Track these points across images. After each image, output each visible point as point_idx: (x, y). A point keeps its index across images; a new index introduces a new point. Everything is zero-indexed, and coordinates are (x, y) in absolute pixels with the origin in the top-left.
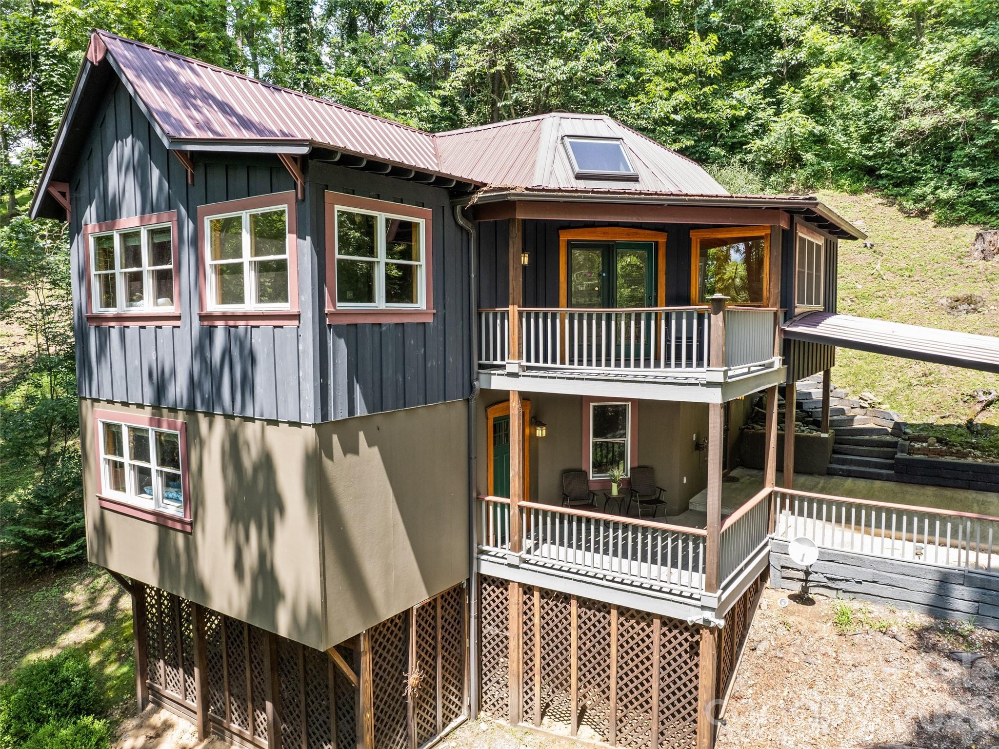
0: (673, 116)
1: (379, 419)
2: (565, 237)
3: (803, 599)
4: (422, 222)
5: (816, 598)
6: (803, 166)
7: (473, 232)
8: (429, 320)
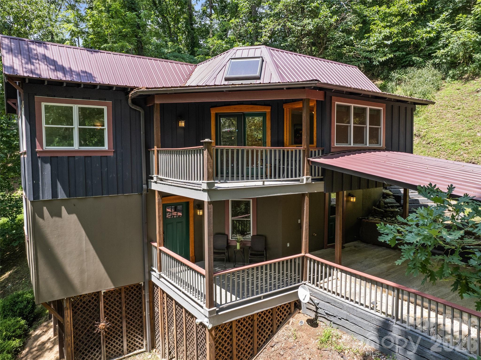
0: (386, 42)
1: (74, 200)
2: (213, 112)
3: (313, 323)
4: (105, 108)
5: (320, 324)
6: (473, 62)
7: (142, 112)
8: (112, 154)
